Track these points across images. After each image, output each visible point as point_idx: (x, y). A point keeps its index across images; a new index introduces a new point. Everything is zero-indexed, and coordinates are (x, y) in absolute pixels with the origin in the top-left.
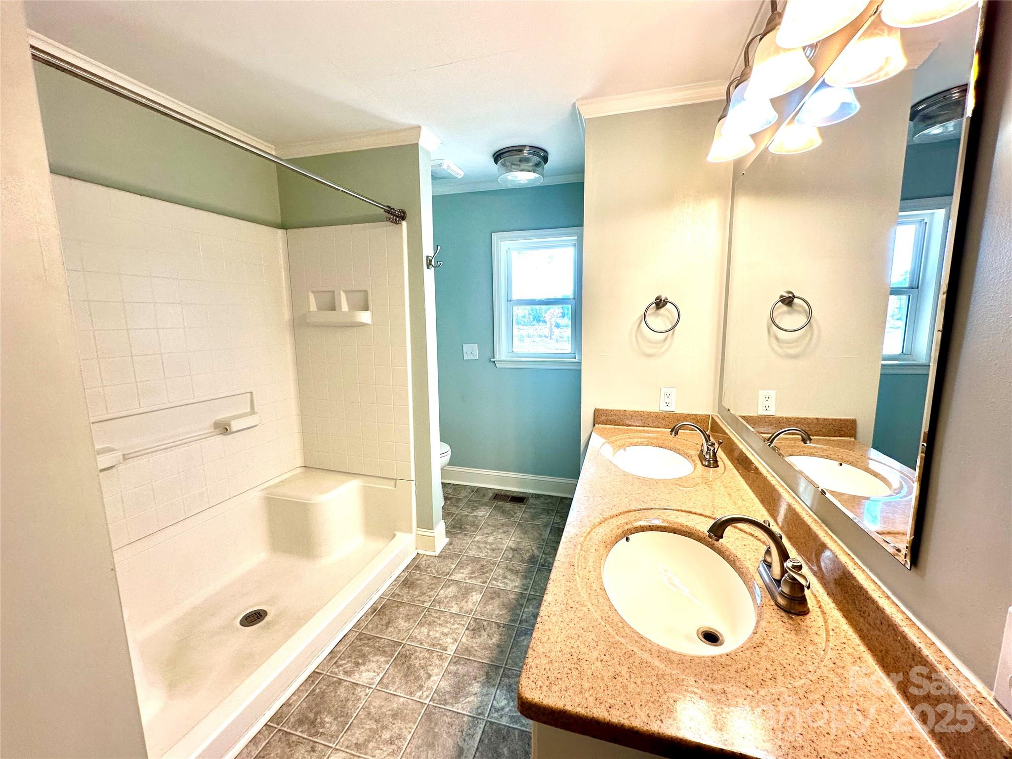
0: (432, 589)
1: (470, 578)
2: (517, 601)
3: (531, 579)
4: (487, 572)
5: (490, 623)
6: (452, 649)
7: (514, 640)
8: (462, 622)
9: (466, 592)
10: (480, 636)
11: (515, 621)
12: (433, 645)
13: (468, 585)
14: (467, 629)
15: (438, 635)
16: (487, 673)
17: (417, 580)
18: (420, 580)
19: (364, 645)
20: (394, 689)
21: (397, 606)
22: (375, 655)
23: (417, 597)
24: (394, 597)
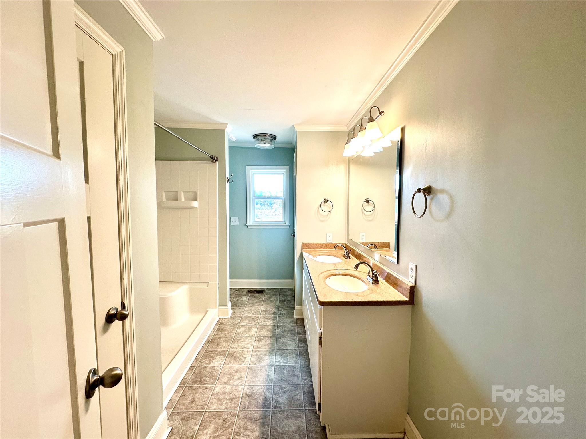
0: (233, 330)
1: (249, 324)
2: (273, 328)
3: (277, 320)
4: (256, 320)
5: (264, 337)
6: (251, 348)
7: (277, 341)
8: (252, 339)
9: (249, 329)
10: (262, 342)
11: (275, 335)
12: (243, 348)
13: (249, 326)
14: (255, 341)
15: (243, 345)
16: (269, 352)
17: (224, 328)
18: (225, 328)
19: (210, 354)
20: (232, 364)
21: (219, 339)
22: (217, 356)
23: (227, 334)
24: (215, 336)
